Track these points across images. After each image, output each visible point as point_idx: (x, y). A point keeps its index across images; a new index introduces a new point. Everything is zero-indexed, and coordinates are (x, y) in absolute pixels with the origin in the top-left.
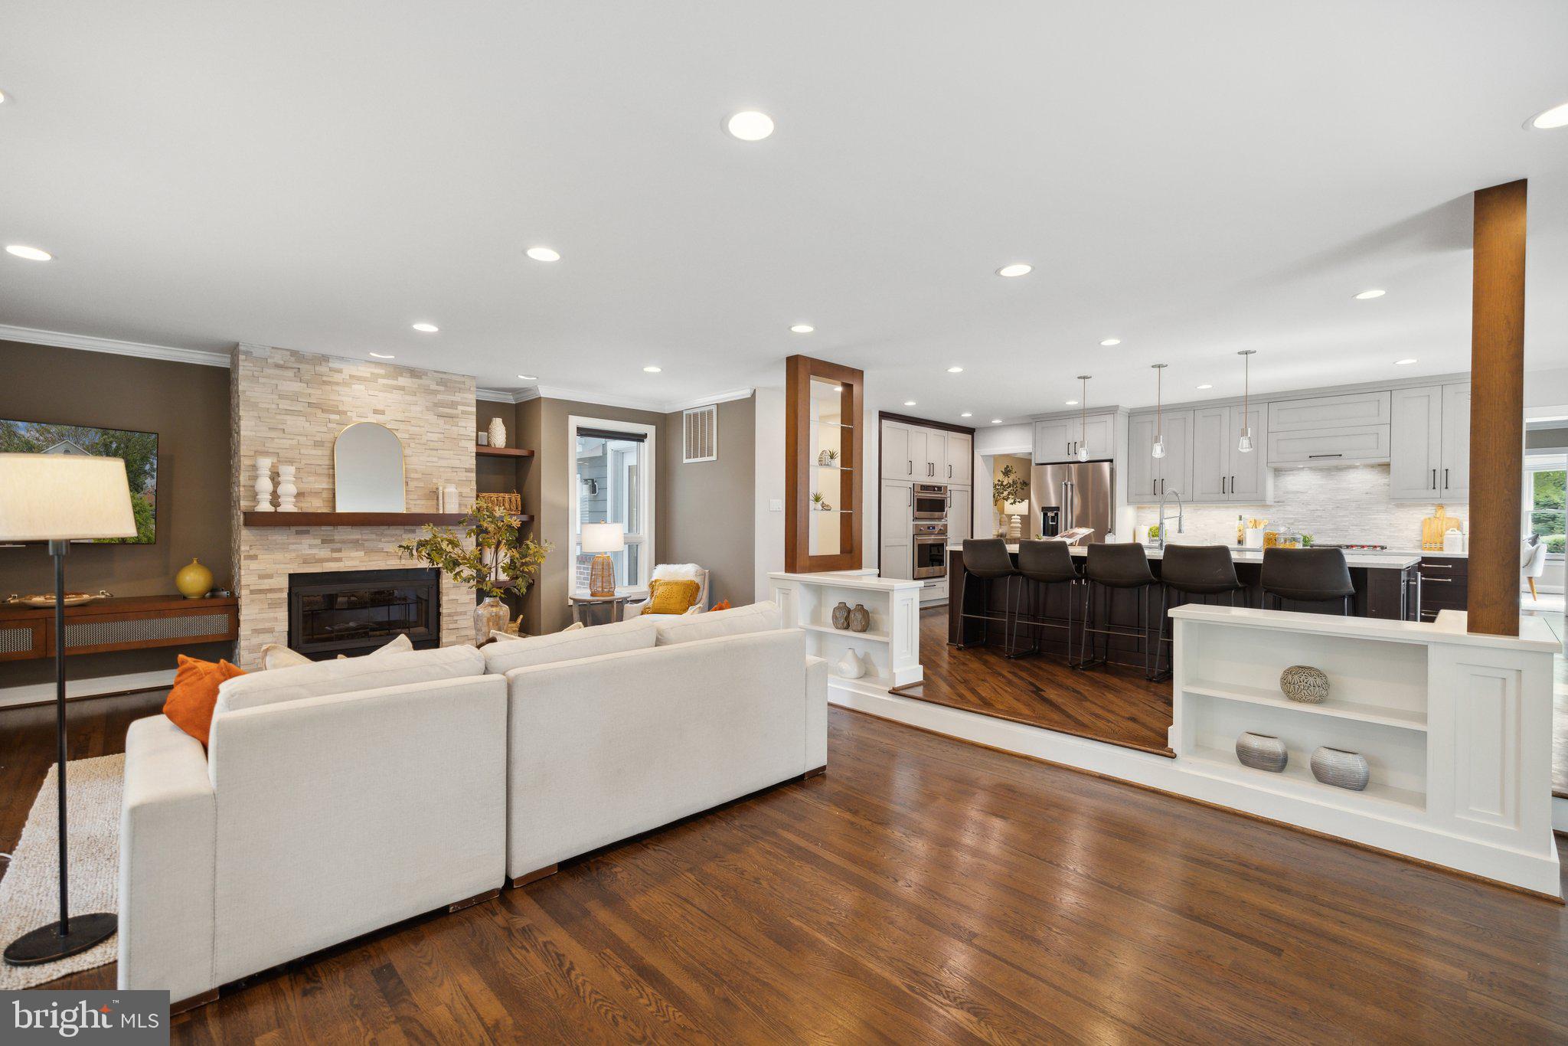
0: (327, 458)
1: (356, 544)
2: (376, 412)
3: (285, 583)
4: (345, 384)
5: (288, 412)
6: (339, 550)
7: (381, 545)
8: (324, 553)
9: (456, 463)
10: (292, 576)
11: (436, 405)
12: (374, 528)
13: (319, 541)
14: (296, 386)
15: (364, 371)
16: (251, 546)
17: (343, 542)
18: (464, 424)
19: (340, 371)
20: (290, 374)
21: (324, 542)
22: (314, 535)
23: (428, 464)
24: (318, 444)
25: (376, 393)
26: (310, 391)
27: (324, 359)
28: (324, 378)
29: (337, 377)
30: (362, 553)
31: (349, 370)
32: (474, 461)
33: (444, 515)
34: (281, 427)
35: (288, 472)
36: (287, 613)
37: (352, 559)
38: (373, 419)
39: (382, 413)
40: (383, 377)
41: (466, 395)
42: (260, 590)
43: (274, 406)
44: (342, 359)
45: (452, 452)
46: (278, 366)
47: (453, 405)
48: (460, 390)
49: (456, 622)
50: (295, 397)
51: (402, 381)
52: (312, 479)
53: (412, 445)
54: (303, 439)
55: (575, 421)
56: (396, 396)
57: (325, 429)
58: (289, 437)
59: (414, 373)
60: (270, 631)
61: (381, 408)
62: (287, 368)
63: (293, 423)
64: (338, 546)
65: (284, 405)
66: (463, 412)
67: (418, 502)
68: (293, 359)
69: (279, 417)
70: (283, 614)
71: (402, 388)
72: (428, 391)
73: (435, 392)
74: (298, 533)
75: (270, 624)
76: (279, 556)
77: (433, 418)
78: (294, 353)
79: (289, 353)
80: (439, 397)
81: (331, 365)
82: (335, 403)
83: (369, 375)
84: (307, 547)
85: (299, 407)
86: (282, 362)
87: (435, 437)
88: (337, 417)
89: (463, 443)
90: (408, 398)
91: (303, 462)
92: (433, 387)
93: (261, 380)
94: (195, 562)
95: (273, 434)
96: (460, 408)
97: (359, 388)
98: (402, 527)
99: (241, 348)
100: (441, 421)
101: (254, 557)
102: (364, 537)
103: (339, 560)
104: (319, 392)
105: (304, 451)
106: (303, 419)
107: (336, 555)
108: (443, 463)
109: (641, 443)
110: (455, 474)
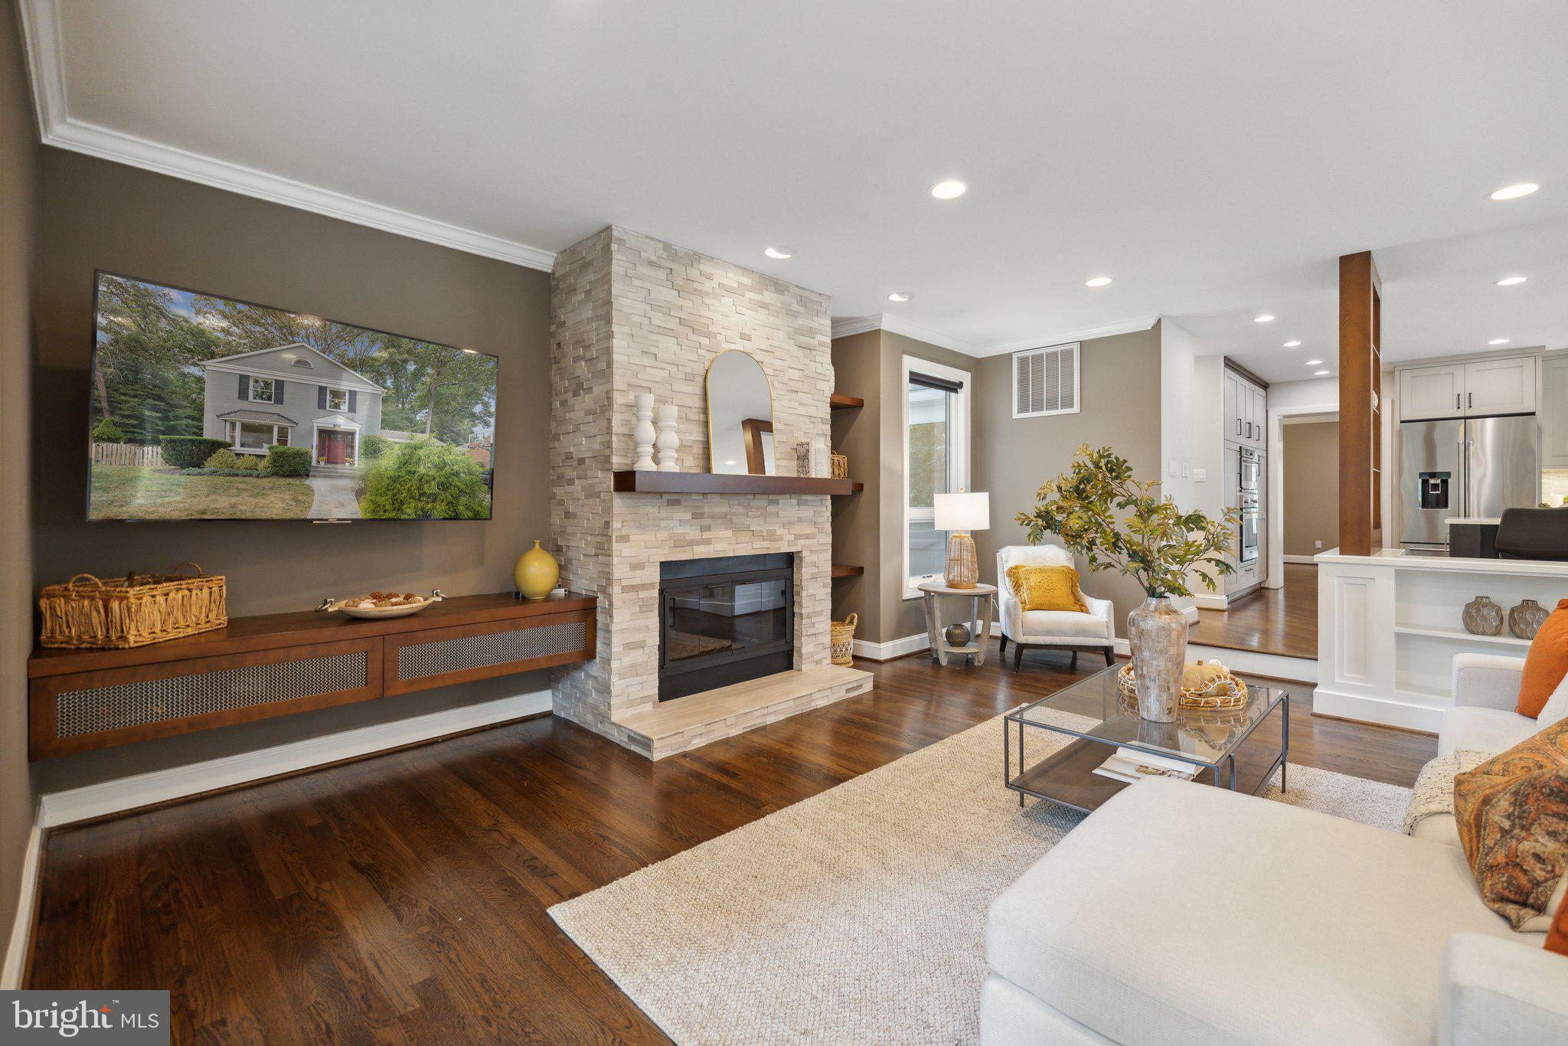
0: (697, 397)
1: (726, 520)
2: (743, 336)
3: (654, 575)
4: (714, 295)
5: (664, 331)
6: (708, 528)
7: (748, 521)
8: (692, 532)
9: (813, 411)
10: (665, 566)
11: (798, 331)
13: (689, 516)
14: (668, 294)
15: (733, 278)
16: (623, 522)
17: (713, 517)
18: (821, 359)
19: (710, 278)
20: (662, 275)
21: (695, 516)
22: (685, 507)
23: (790, 411)
24: (688, 379)
25: (743, 310)
26: (680, 302)
27: (694, 258)
28: (696, 286)
29: (708, 286)
30: (729, 533)
32: (829, 410)
34: (653, 350)
35: (669, 414)
36: (657, 619)
38: (740, 345)
39: (748, 337)
40: (750, 289)
41: (821, 320)
42: (632, 586)
43: (647, 321)
44: (712, 259)
45: (809, 396)
46: (651, 263)
47: (811, 333)
48: (817, 313)
49: (813, 625)
50: (665, 310)
51: (769, 297)
53: (777, 383)
54: (674, 369)
55: (908, 363)
56: (761, 316)
57: (695, 358)
58: (661, 365)
59: (778, 286)
60: (641, 645)
61: (748, 331)
62: (660, 267)
63: (667, 347)
64: (707, 522)
65: (658, 319)
66: (821, 344)
68: (666, 255)
69: (651, 336)
70: (654, 621)
71: (766, 306)
72: (790, 312)
73: (796, 314)
75: (641, 635)
76: (650, 536)
77: (794, 349)
78: (667, 246)
79: (661, 246)
80: (801, 321)
81: (703, 267)
82: (705, 321)
83: (735, 285)
84: (677, 523)
85: (672, 324)
86: (654, 258)
87: (796, 374)
88: (704, 341)
89: (821, 385)
90: (772, 320)
91: (675, 402)
92: (794, 306)
93: (635, 282)
94: (537, 546)
95: (645, 361)
96: (818, 337)
97: (727, 302)
98: (765, 496)
99: (615, 233)
100: (801, 353)
101: (625, 539)
102: (732, 510)
103: (708, 542)
104: (691, 305)
105: (676, 387)
106: (674, 340)
107: (706, 535)
108: (803, 410)
109: (953, 395)
110: (812, 426)
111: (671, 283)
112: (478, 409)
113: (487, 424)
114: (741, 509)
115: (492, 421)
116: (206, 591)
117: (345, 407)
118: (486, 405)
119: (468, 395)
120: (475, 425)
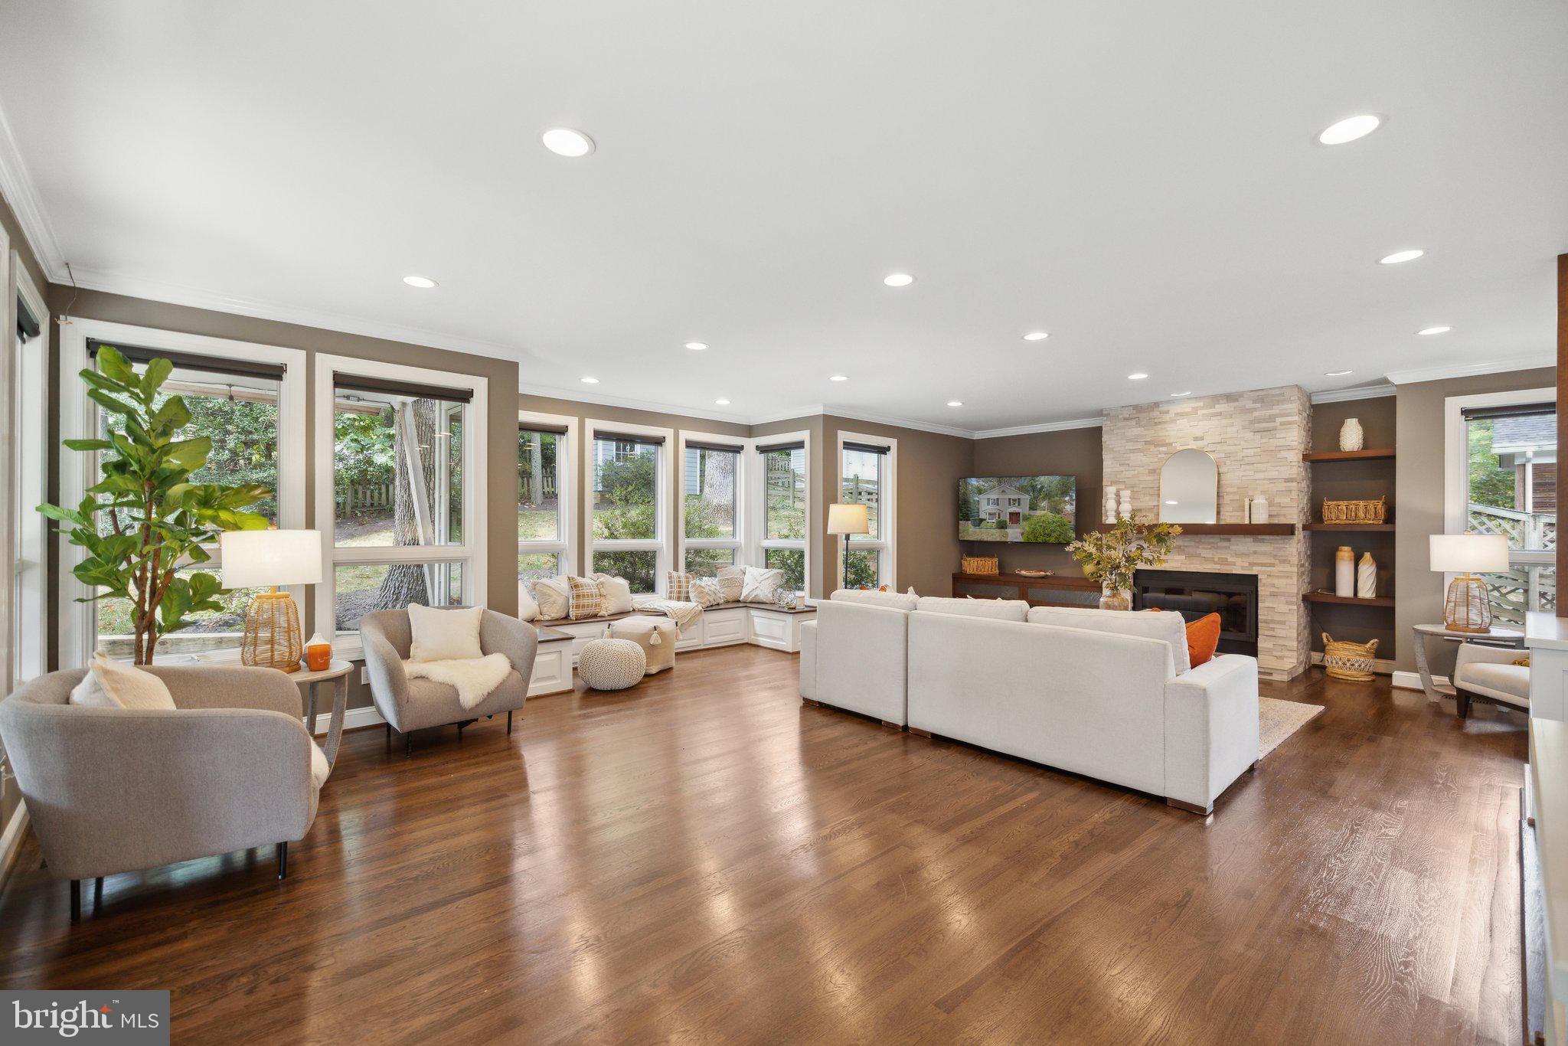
2: (1196, 439)
4: (1173, 421)
5: (1131, 451)
7: (1199, 551)
9: (1274, 474)
11: (1252, 422)
12: (1195, 536)
14: (1137, 431)
15: (1187, 407)
18: (1282, 435)
19: (1167, 412)
20: (1133, 423)
23: (1244, 478)
25: (1196, 423)
26: (1145, 432)
27: (1156, 405)
28: (1156, 420)
29: (1166, 417)
30: (1182, 559)
31: (1174, 409)
33: (1251, 525)
34: (1128, 462)
35: (1126, 494)
38: (1193, 445)
39: (1202, 439)
40: (1202, 408)
41: (1285, 406)
43: (1123, 448)
44: (1168, 402)
45: (1267, 465)
46: (1125, 419)
47: (1272, 418)
48: (1279, 402)
49: (1273, 629)
50: (1135, 439)
51: (1220, 408)
52: (1147, 498)
53: (1228, 462)
54: (1141, 469)
56: (1214, 421)
57: (1156, 460)
58: (1133, 468)
59: (1230, 398)
61: (1199, 434)
62: (1131, 419)
63: (1136, 458)
65: (1130, 446)
67: (1233, 514)
68: (1135, 411)
69: (1125, 456)
71: (1220, 414)
72: (1246, 411)
73: (1250, 411)
77: (1249, 435)
78: (1136, 407)
79: (1132, 408)
80: (1256, 414)
81: (1161, 409)
82: (1162, 438)
83: (1189, 410)
85: (1139, 446)
86: (1128, 416)
87: (1251, 452)
88: (1164, 449)
90: (1224, 421)
91: (1141, 486)
92: (1250, 405)
95: (1122, 468)
96: (1280, 420)
97: (1183, 423)
98: (1218, 536)
99: (1105, 410)
100: (1258, 436)
102: (1183, 545)
104: (1153, 432)
105: (1141, 479)
106: (1142, 454)
108: (1260, 476)
110: (1273, 485)
111: (1139, 424)
112: (1067, 498)
113: (1071, 504)
114: (1193, 544)
115: (1074, 502)
116: (991, 562)
117: (1017, 504)
118: (1071, 496)
120: (1066, 505)
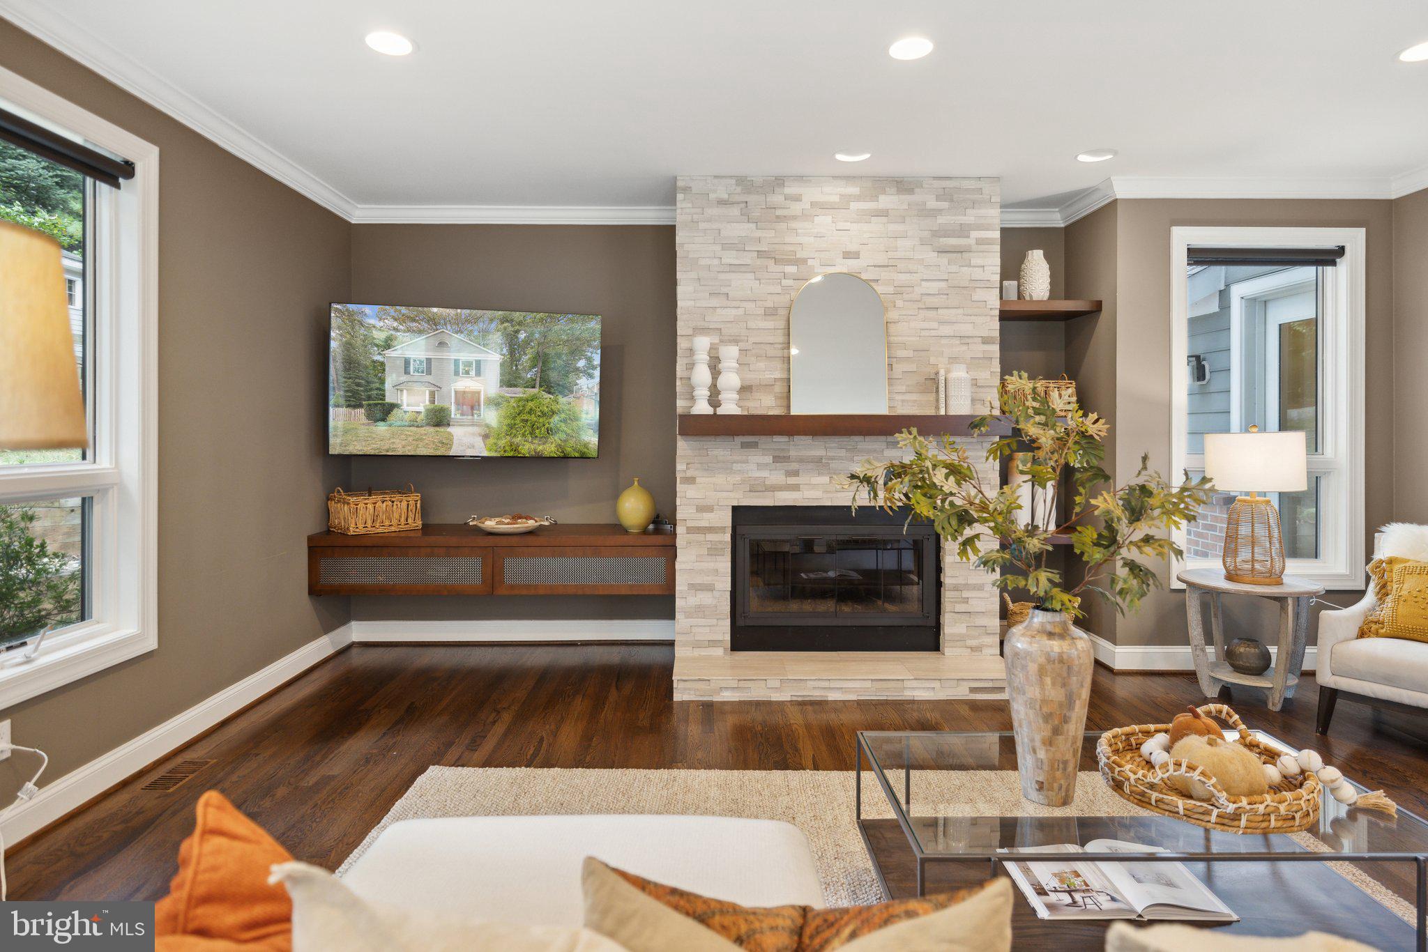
0: (780, 332)
1: (819, 464)
2: (847, 255)
3: (726, 519)
4: (805, 216)
5: (734, 268)
6: (795, 473)
8: (776, 477)
9: (967, 329)
10: (735, 509)
11: (938, 233)
12: (845, 439)
13: (769, 459)
14: (742, 229)
15: (831, 192)
16: (688, 464)
17: (801, 460)
18: (979, 262)
19: (797, 199)
20: (735, 211)
21: (776, 459)
22: (763, 449)
23: (924, 333)
24: (770, 313)
25: (847, 225)
26: (759, 234)
27: (779, 182)
28: (779, 212)
29: (796, 208)
30: (826, 479)
31: (811, 194)
32: (996, 325)
33: (947, 417)
34: (724, 290)
35: (730, 355)
36: (729, 565)
37: (813, 487)
38: (843, 266)
39: (855, 255)
40: (858, 198)
41: (983, 212)
42: (698, 528)
43: (716, 262)
44: (801, 179)
45: (960, 311)
46: (722, 203)
47: (963, 231)
48: (974, 204)
49: (966, 601)
50: (739, 246)
51: (888, 201)
52: (762, 365)
53: (899, 303)
54: (750, 305)
55: (1184, 237)
56: (877, 225)
57: (778, 289)
58: (735, 303)
59: (903, 185)
60: (709, 588)
61: (852, 247)
62: (733, 203)
63: (742, 284)
64: (794, 466)
65: (730, 258)
66: (980, 242)
67: (908, 397)
68: (739, 189)
69: (722, 276)
70: (725, 564)
71: (884, 213)
72: (925, 213)
73: (934, 213)
74: (744, 446)
75: (709, 578)
76: (720, 479)
77: (931, 257)
78: (741, 180)
79: (734, 182)
80: (941, 220)
81: (787, 191)
82: (791, 248)
83: (836, 199)
84: (754, 467)
85: (747, 259)
86: (725, 196)
87: (933, 287)
88: (791, 269)
89: (979, 295)
90: (893, 227)
91: (752, 340)
92: (932, 204)
93: (702, 225)
94: (636, 483)
95: (714, 302)
96: (975, 234)
97: (823, 221)
98: (883, 438)
99: (680, 184)
100: (944, 259)
101: (691, 480)
102: (829, 454)
103: (796, 488)
104: (772, 234)
105: (752, 324)
106: (751, 276)
107: (792, 480)
108: (946, 330)
109: (1329, 269)
110: (965, 348)
111: (747, 216)
112: (582, 364)
113: (591, 376)
114: (843, 453)
115: (597, 373)
116: (404, 504)
117: (473, 373)
118: (589, 360)
119: (572, 353)
120: (579, 378)
